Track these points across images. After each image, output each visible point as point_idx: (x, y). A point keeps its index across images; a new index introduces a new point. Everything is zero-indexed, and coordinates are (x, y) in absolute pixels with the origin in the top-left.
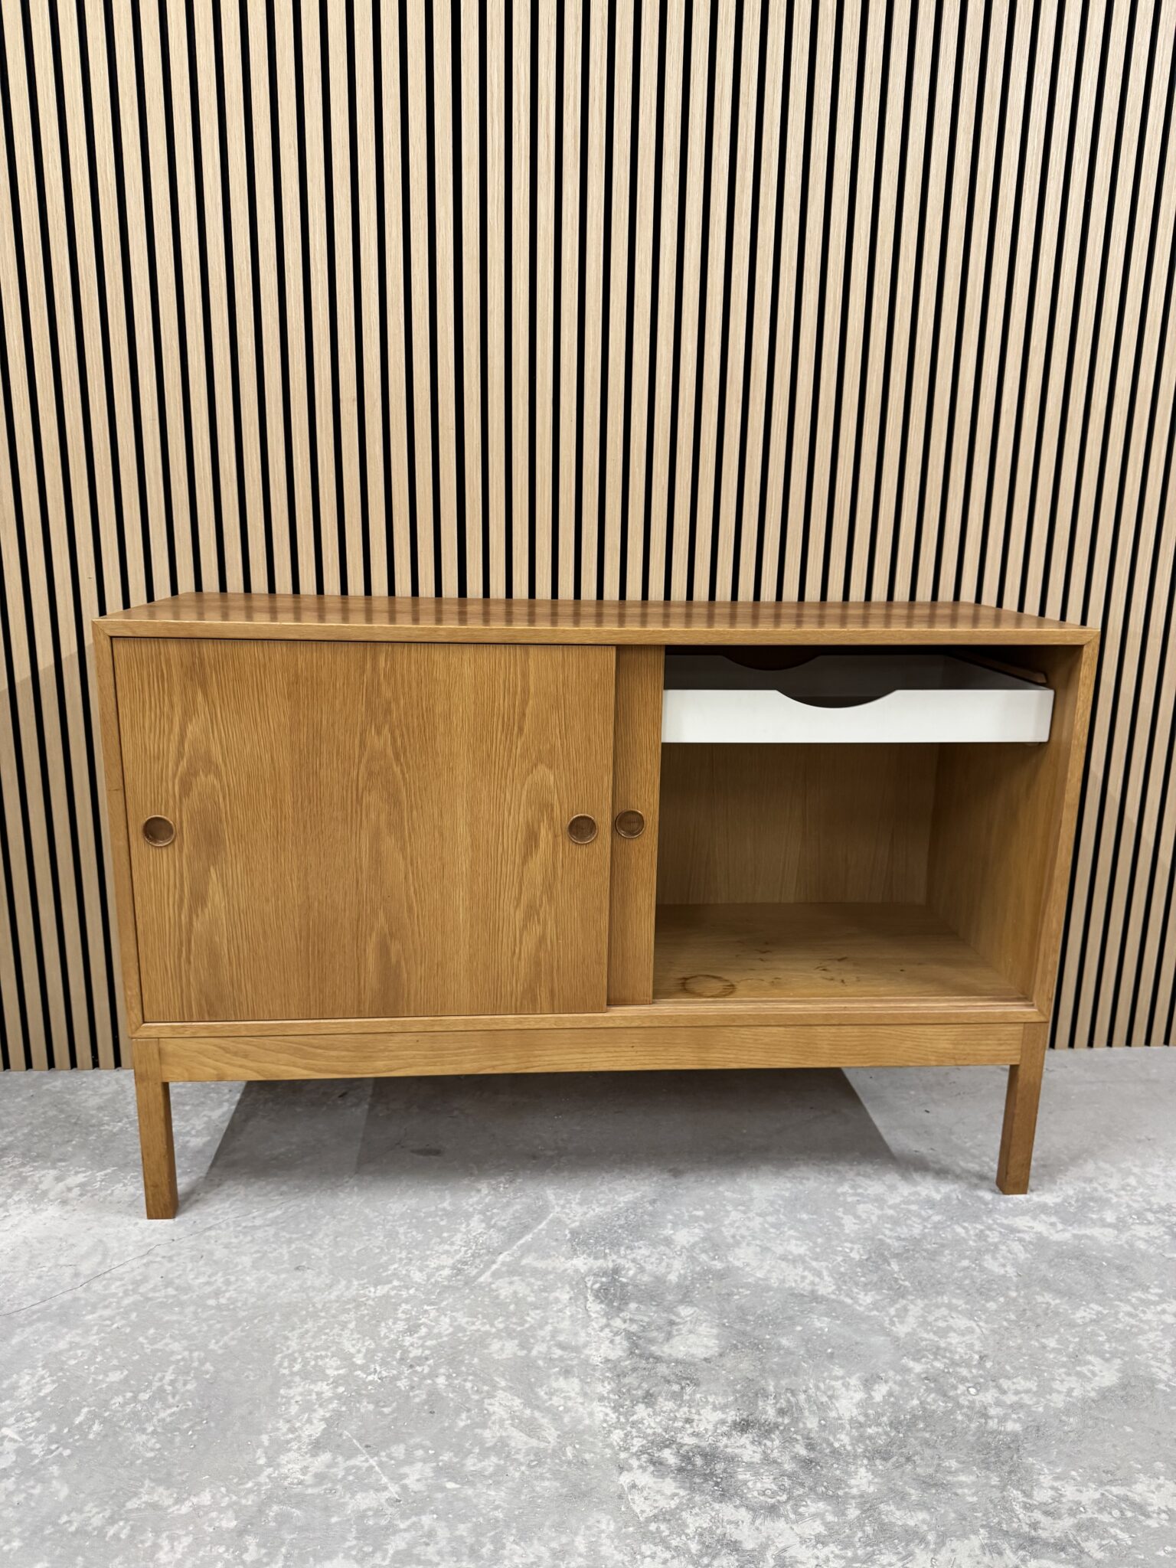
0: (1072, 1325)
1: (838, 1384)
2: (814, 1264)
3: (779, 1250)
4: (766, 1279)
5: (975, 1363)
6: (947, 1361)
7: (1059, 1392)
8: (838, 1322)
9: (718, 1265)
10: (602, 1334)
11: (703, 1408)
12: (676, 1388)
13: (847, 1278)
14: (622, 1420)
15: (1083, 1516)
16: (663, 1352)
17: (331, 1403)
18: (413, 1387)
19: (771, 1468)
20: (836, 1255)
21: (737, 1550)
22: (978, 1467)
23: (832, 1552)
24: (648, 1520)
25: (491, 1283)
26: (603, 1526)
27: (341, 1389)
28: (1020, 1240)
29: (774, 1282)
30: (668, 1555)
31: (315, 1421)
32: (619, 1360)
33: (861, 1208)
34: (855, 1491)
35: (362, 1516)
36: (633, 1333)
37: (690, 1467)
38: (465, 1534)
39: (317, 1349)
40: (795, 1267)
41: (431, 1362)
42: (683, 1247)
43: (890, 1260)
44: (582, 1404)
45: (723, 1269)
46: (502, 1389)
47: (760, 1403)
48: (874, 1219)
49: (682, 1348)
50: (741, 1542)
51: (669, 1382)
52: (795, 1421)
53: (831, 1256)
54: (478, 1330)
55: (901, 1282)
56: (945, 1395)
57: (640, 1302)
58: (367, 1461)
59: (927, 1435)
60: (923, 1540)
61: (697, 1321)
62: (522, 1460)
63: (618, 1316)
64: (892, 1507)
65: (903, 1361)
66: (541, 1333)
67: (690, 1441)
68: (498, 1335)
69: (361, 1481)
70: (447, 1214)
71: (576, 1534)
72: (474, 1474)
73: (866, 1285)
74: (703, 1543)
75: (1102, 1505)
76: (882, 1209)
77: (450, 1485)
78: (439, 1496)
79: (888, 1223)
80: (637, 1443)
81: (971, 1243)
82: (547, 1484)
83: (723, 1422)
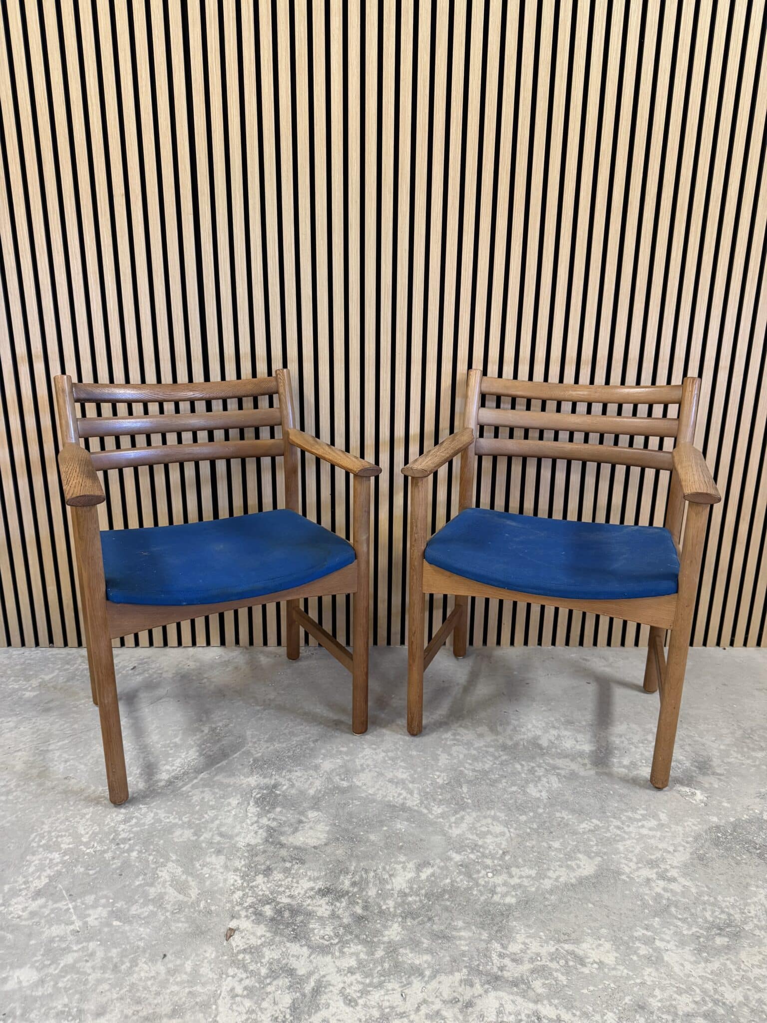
0: (575, 833)
1: (399, 867)
2: (410, 785)
3: (389, 775)
4: (374, 794)
5: (498, 856)
6: (479, 854)
7: (550, 878)
8: (413, 825)
9: (345, 784)
10: (251, 828)
11: (302, 879)
12: (288, 865)
13: (429, 796)
14: (245, 884)
15: (539, 963)
16: (288, 841)
17: (57, 866)
18: (113, 858)
19: (334, 921)
21: (292, 975)
22: (477, 927)
23: (356, 979)
24: (239, 952)
25: (189, 792)
26: (208, 955)
27: (67, 857)
28: (558, 775)
29: (379, 797)
30: (244, 976)
31: (43, 878)
32: (256, 845)
33: (454, 748)
34: (386, 939)
35: (52, 940)
36: (272, 828)
37: (279, 918)
38: (114, 956)
39: (59, 832)
41: (132, 841)
42: (326, 771)
44: (222, 873)
45: (348, 787)
46: (173, 861)
47: (342, 877)
49: (301, 839)
50: (296, 969)
51: (284, 861)
52: (361, 890)
54: (170, 822)
55: (466, 800)
56: (470, 876)
57: (284, 807)
58: (67, 904)
59: (448, 903)
60: (422, 974)
61: (318, 821)
62: (169, 909)
63: (266, 816)
64: (408, 951)
65: (449, 853)
66: (211, 825)
67: (285, 900)
68: (182, 826)
69: (59, 918)
70: (176, 746)
71: (187, 959)
72: (134, 916)
73: (441, 800)
74: (271, 969)
75: (554, 957)
76: (469, 749)
77: (116, 923)
78: (106, 930)
80: (250, 900)
81: (523, 775)
82: (180, 925)
83: (312, 889)
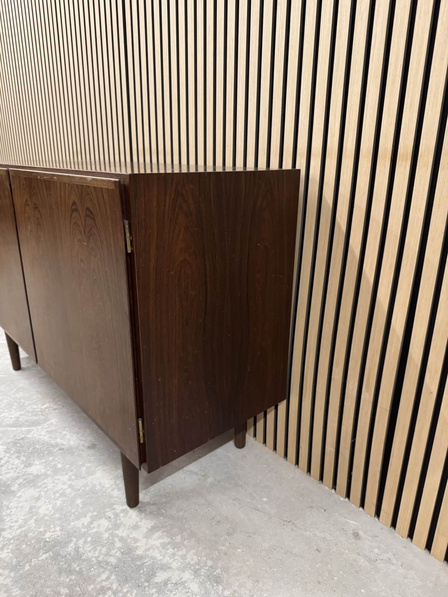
20: (44, 528)
40: (24, 515)
43: (50, 553)
48: (95, 530)
53: (43, 526)
79: (92, 538)
